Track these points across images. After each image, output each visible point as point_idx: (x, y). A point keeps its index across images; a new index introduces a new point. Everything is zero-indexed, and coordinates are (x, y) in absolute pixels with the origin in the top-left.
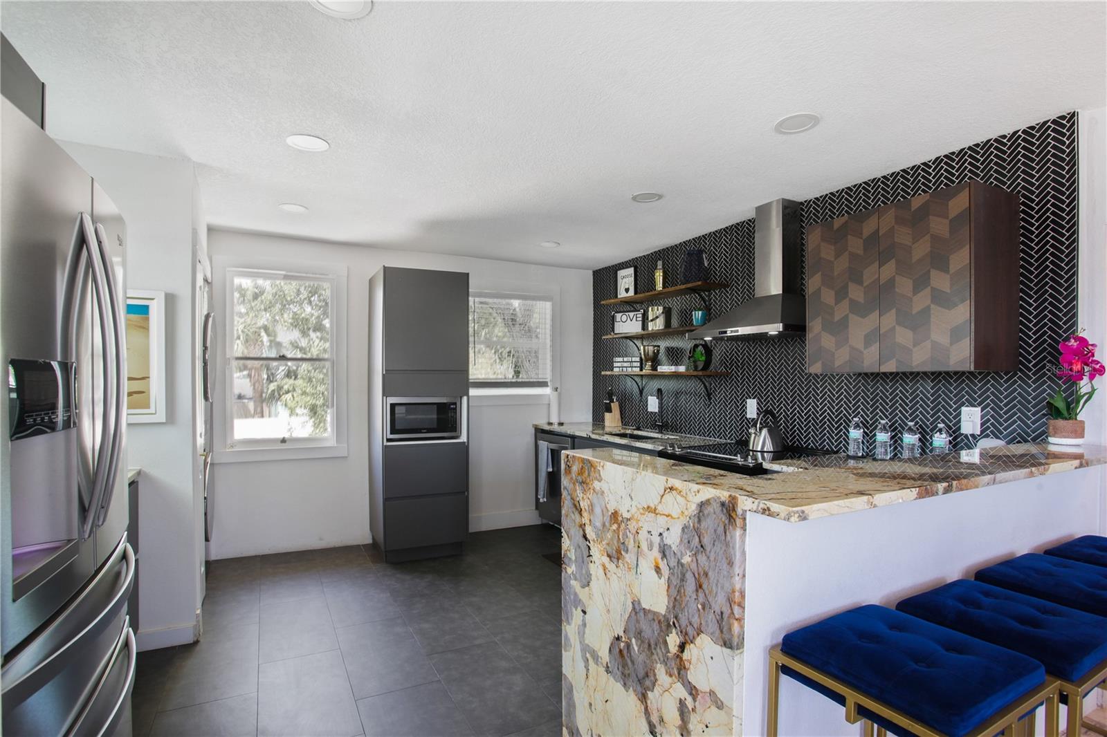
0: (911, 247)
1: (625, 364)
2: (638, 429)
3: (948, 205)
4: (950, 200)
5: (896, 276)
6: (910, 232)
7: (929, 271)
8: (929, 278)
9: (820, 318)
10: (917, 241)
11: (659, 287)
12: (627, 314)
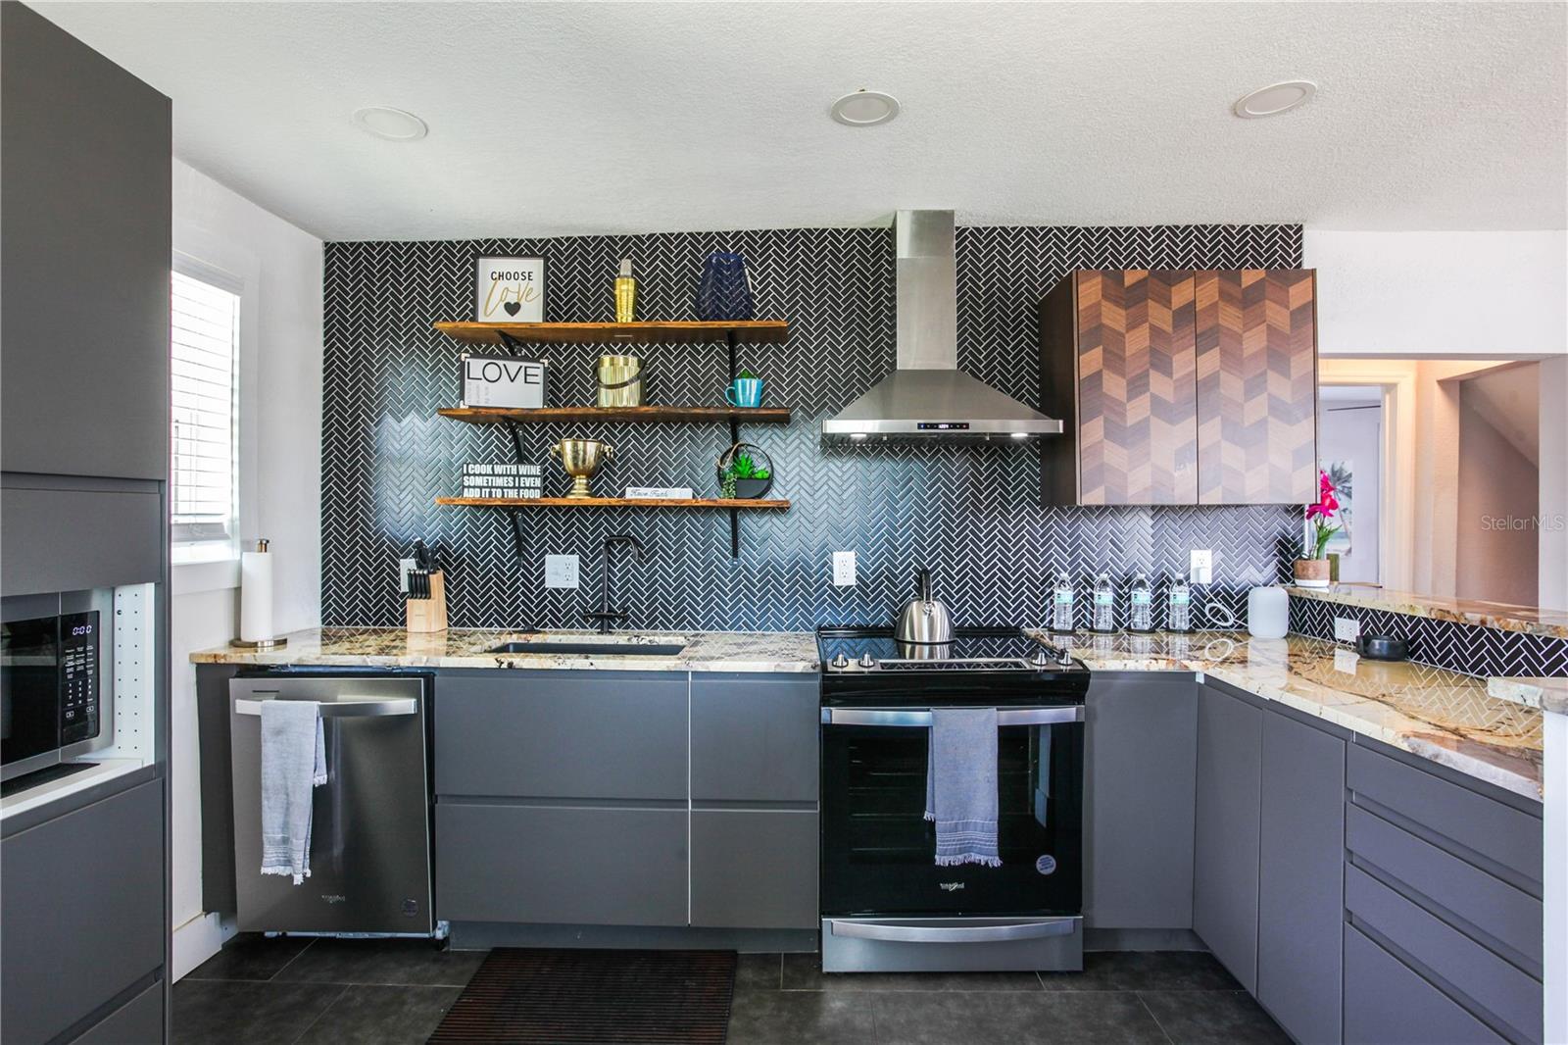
0: (1241, 336)
1: (499, 481)
2: (532, 631)
3: (1288, 292)
4: (1291, 285)
5: (1221, 372)
6: (1240, 316)
7: (1264, 373)
8: (1266, 381)
9: (1102, 417)
10: (1251, 329)
11: (625, 315)
12: (501, 363)
